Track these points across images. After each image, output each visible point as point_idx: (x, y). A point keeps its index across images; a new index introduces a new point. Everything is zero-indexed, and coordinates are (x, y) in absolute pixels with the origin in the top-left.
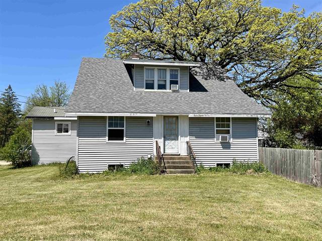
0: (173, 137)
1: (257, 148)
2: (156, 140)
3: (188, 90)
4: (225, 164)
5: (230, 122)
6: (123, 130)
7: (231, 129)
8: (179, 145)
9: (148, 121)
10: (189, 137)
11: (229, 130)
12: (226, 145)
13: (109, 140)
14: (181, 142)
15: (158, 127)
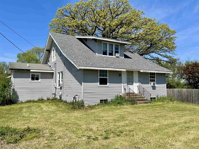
0: (130, 83)
1: (166, 89)
2: (123, 85)
3: (124, 57)
4: (153, 98)
5: (155, 75)
6: (107, 78)
7: (155, 79)
8: (134, 87)
9: (119, 74)
10: (138, 83)
11: (155, 80)
12: (154, 88)
13: (100, 84)
14: (135, 86)
15: (124, 77)
